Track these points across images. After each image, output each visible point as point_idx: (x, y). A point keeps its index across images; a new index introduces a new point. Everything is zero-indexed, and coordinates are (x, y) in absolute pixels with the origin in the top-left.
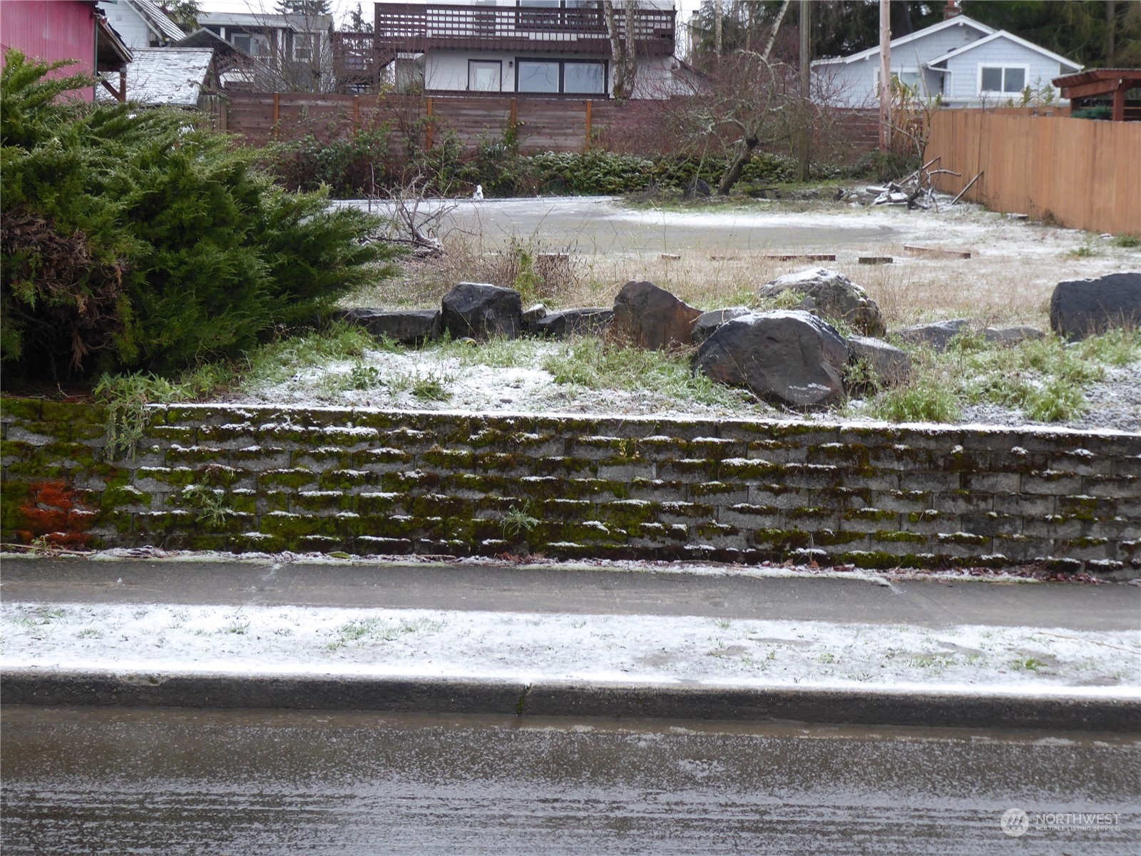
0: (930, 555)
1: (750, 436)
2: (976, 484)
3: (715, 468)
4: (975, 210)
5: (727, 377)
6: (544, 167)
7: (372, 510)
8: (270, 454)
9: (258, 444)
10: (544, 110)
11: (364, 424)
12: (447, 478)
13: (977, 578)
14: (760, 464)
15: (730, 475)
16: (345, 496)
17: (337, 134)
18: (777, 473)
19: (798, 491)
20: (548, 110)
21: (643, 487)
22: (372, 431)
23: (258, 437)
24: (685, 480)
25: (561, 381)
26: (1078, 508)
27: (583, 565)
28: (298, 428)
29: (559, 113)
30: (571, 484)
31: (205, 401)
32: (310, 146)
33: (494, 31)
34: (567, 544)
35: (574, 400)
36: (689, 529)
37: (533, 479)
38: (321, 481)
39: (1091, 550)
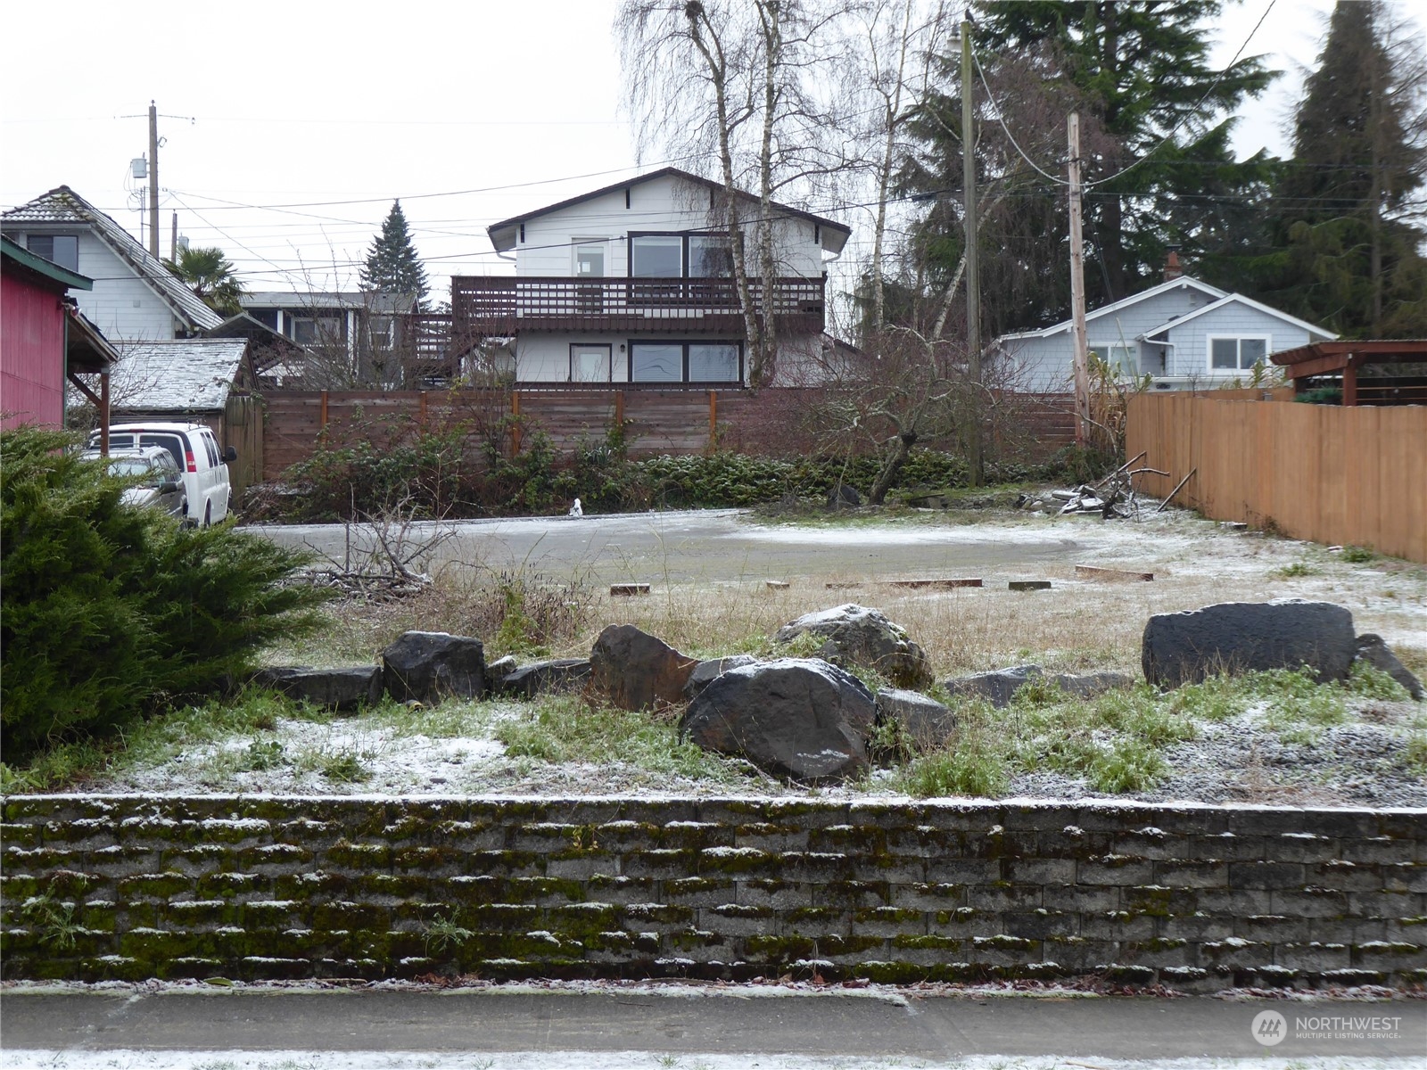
0: (963, 965)
1: (736, 819)
2: (1020, 874)
3: (694, 860)
4: (1184, 517)
5: (721, 744)
6: (657, 474)
7: (262, 924)
8: (133, 855)
9: (119, 844)
10: (658, 404)
11: (252, 815)
12: (356, 881)
13: (1021, 993)
14: (749, 854)
15: (713, 869)
16: (226, 907)
17: (401, 440)
18: (770, 864)
19: (797, 886)
20: (663, 404)
21: (604, 886)
22: (264, 823)
23: (118, 835)
24: (656, 876)
25: (512, 754)
26: (1147, 902)
27: (526, 987)
28: (169, 822)
29: (676, 408)
30: (512, 885)
31: (58, 791)
32: (365, 455)
33: (601, 308)
34: (507, 961)
35: (525, 777)
36: (661, 938)
37: (464, 879)
38: (198, 888)
39: (1165, 954)
